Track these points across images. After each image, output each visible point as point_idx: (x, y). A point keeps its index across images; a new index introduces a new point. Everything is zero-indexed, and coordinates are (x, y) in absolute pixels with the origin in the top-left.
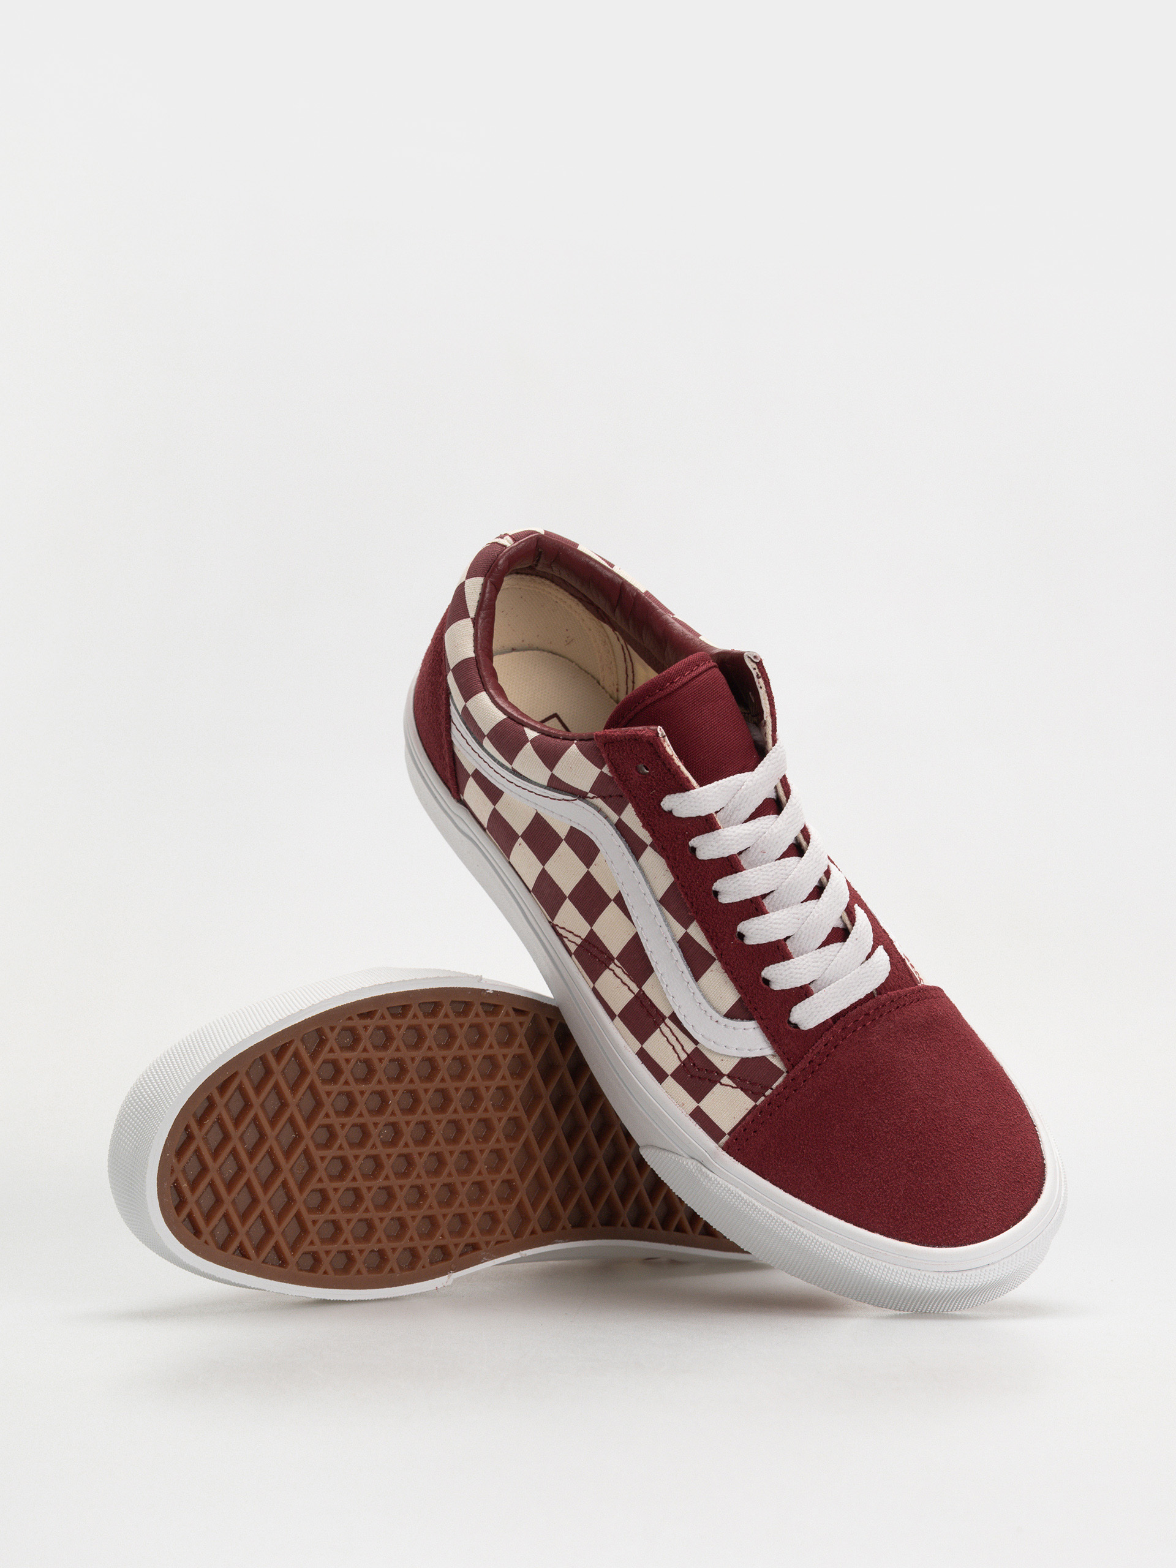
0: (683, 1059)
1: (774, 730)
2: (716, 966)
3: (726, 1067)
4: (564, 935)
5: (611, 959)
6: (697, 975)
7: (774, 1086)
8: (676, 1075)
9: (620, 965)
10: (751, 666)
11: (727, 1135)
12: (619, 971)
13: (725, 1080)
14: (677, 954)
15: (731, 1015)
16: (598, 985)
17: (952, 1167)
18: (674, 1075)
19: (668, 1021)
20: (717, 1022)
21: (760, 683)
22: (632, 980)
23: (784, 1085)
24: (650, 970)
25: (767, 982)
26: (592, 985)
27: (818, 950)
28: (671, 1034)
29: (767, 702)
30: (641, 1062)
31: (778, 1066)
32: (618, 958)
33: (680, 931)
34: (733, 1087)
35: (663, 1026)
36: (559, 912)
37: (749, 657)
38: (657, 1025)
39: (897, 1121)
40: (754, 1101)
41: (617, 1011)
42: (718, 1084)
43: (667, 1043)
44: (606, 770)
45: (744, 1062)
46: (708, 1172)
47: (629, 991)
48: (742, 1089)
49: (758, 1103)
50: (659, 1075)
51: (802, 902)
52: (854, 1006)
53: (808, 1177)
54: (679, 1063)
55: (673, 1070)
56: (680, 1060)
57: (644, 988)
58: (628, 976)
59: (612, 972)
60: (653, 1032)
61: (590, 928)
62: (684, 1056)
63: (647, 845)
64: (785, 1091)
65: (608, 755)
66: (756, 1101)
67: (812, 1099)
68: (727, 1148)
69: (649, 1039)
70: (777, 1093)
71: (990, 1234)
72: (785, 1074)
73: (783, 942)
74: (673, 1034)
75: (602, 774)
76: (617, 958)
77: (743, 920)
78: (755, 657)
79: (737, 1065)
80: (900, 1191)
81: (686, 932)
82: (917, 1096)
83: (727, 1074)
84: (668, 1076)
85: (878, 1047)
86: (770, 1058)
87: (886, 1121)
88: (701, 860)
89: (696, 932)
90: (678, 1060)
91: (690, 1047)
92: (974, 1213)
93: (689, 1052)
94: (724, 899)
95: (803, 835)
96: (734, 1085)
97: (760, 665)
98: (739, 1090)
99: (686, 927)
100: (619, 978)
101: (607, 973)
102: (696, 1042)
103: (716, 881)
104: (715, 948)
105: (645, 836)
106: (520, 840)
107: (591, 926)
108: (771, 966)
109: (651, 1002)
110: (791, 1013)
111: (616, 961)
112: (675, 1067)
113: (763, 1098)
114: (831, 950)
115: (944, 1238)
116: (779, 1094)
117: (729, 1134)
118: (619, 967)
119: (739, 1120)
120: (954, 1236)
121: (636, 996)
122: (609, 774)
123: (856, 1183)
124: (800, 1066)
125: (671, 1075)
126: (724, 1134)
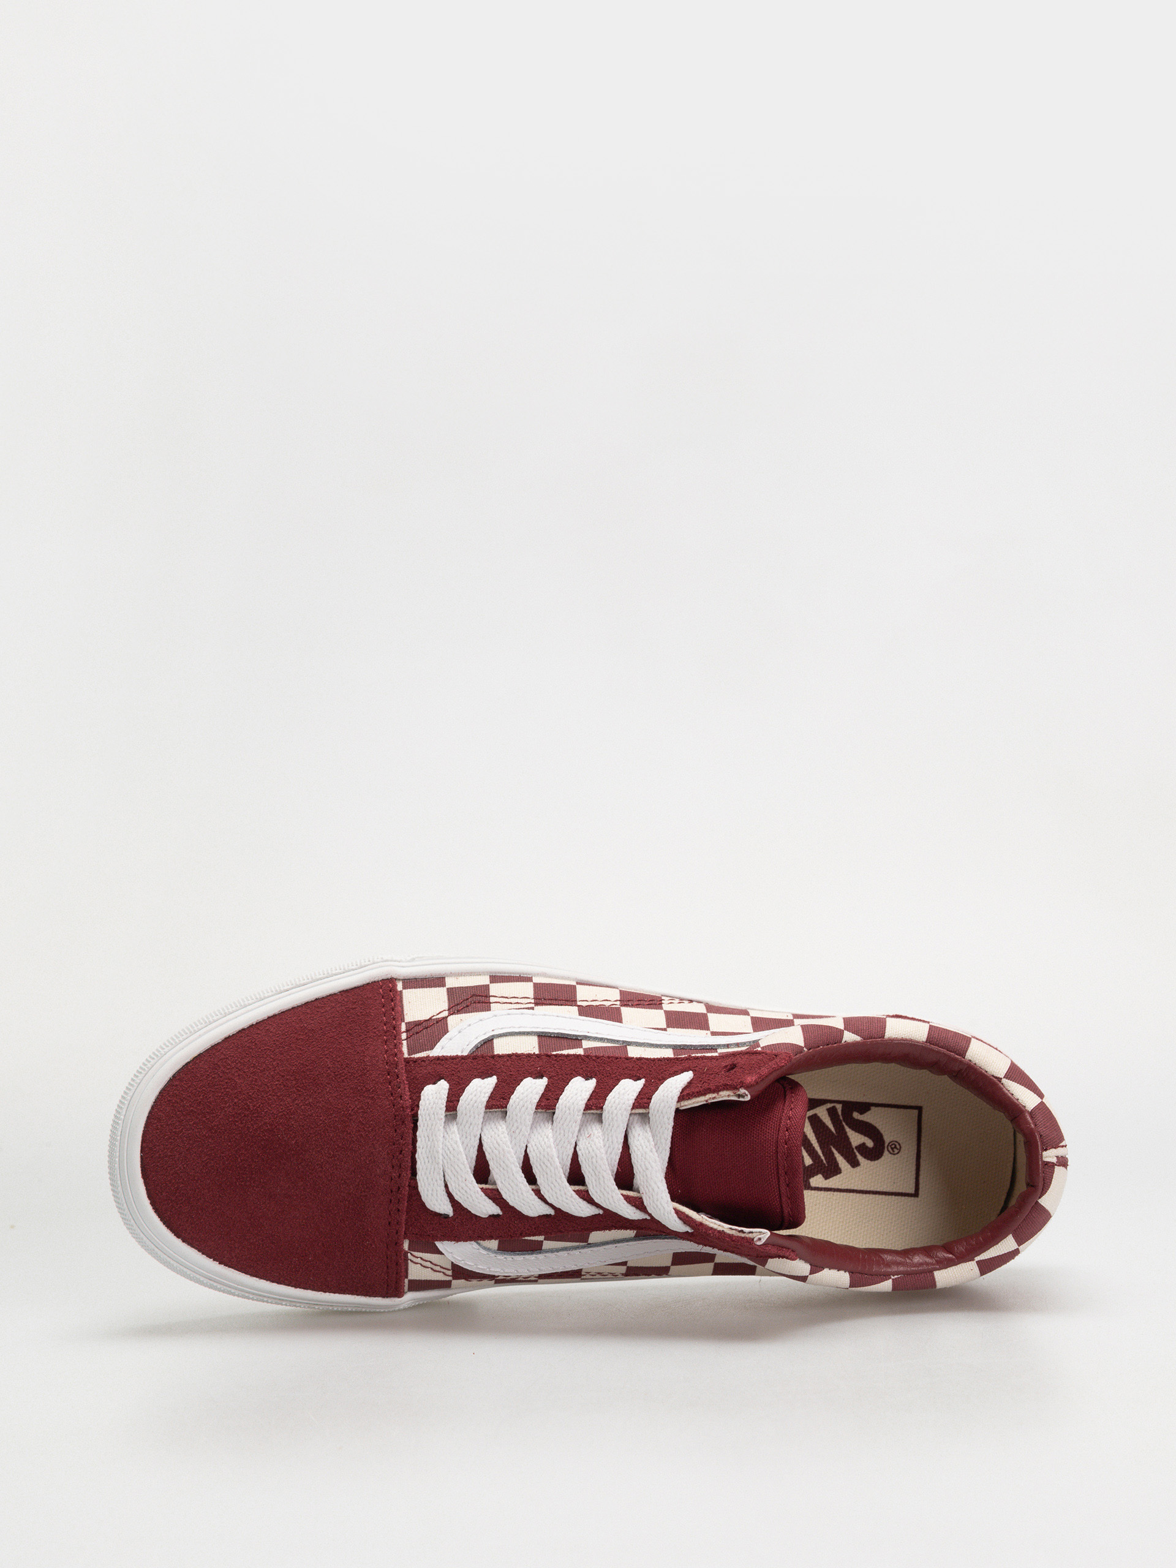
16: (615, 990)
18: (486, 987)
19: (533, 1005)
20: (492, 1030)
22: (590, 1004)
23: (399, 1052)
24: (584, 1015)
25: (485, 1076)
27: (479, 1136)
28: (519, 1002)
30: (521, 973)
31: (417, 1053)
33: (587, 1042)
34: (434, 1016)
35: (533, 1001)
40: (408, 1022)
42: (446, 1008)
48: (425, 1021)
49: (403, 1025)
51: (527, 1146)
72: (405, 1054)
76: (619, 1007)
77: (548, 1084)
79: (447, 1027)
80: (239, 1079)
81: (582, 1047)
83: (448, 1017)
84: (490, 983)
86: (428, 1050)
88: (623, 1079)
89: (576, 1052)
90: (494, 995)
91: (496, 1007)
92: (175, 1128)
93: (492, 1004)
98: (428, 1019)
99: (585, 1049)
100: (604, 1000)
101: (616, 998)
103: (596, 1082)
107: (665, 1011)
108: (494, 1085)
109: (560, 1005)
110: (447, 1084)
114: (472, 1150)
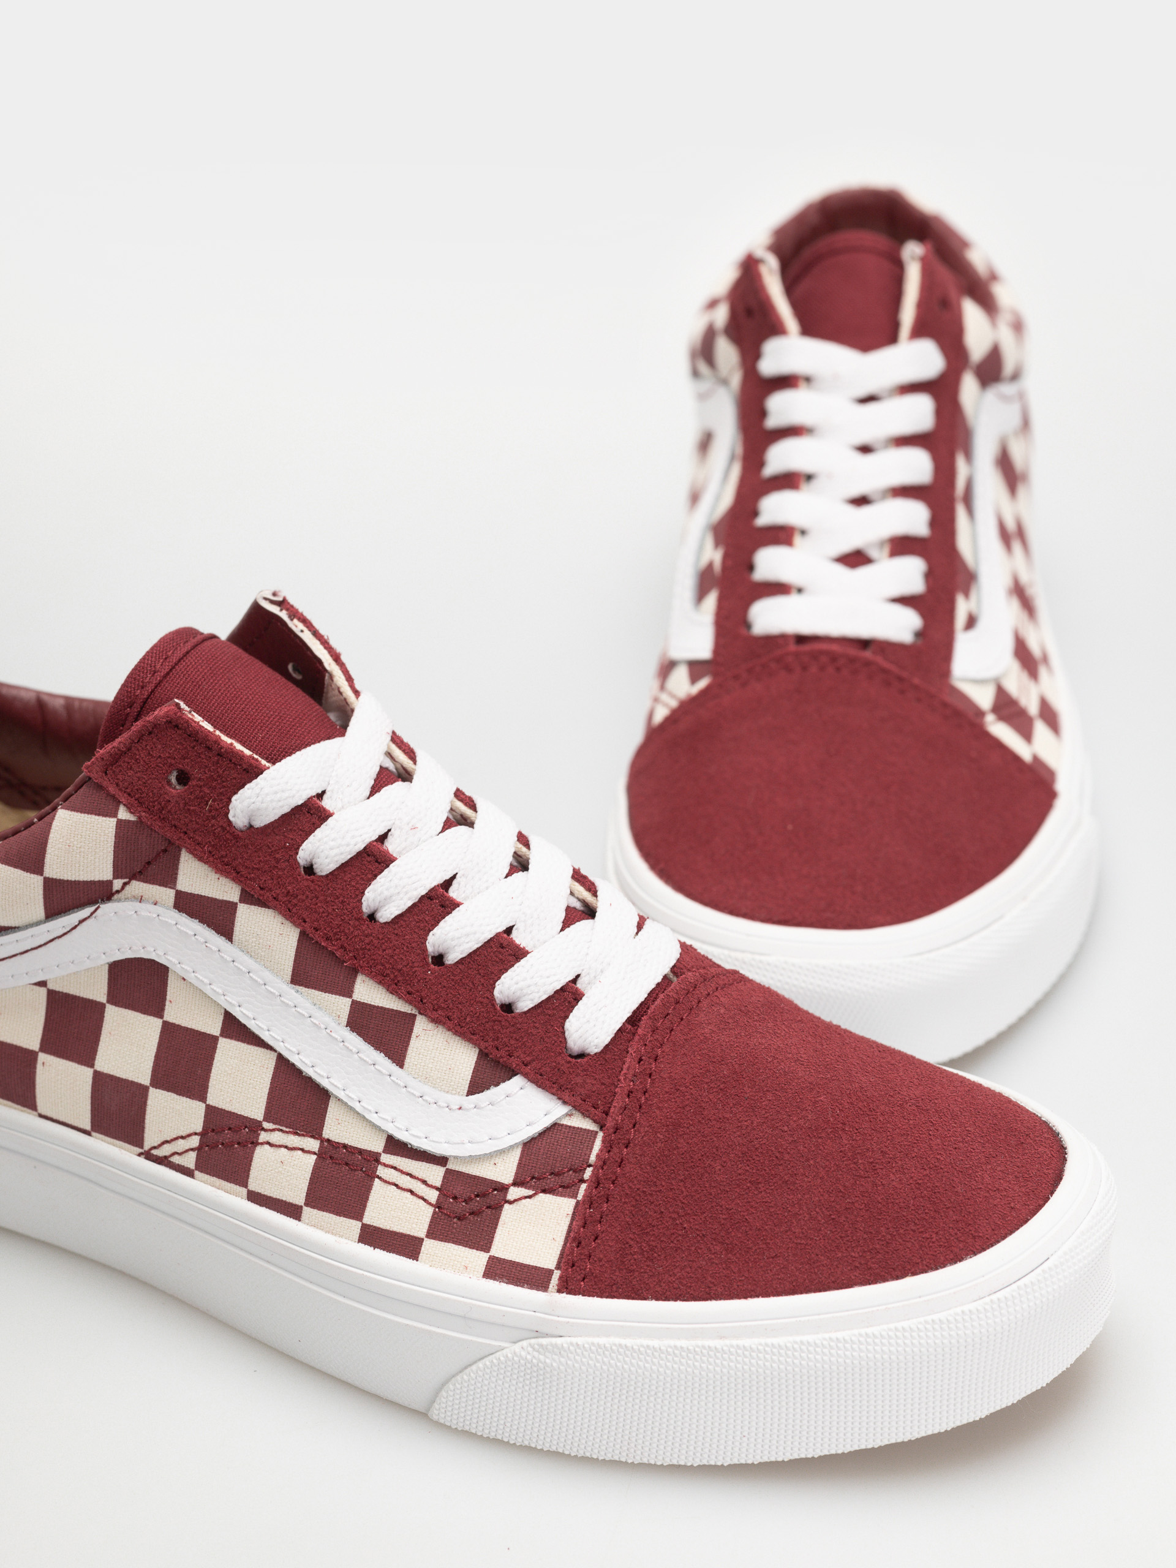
0: (433, 1201)
1: (349, 679)
2: (422, 1027)
3: (504, 1171)
4: (167, 1154)
5: (255, 1127)
6: (398, 1057)
7: (593, 1158)
8: (435, 1232)
9: (274, 1127)
10: (274, 609)
11: (555, 1271)
12: (277, 1137)
13: (514, 1193)
14: (355, 1041)
15: (476, 1086)
16: (254, 1184)
17: (916, 1150)
18: (432, 1234)
19: (386, 1158)
20: (460, 1108)
21: (296, 626)
22: (303, 1135)
23: (608, 1146)
24: (323, 1096)
25: (508, 1008)
26: (244, 1191)
27: (560, 935)
28: (400, 1173)
29: (321, 647)
30: (372, 1248)
31: (584, 1127)
32: (268, 1117)
33: (343, 1005)
34: (530, 1197)
35: (381, 1171)
36: (147, 1121)
37: (266, 599)
38: (372, 1176)
39: (801, 1122)
40: (572, 1197)
41: (299, 1198)
42: (506, 1206)
43: (399, 1191)
44: (123, 814)
45: (529, 1145)
46: (554, 1340)
47: (306, 1155)
48: (544, 1191)
49: (580, 1197)
50: (408, 1246)
51: (505, 880)
52: (653, 995)
53: (710, 1259)
54: (431, 1210)
55: (426, 1226)
56: (430, 1204)
57: (327, 1133)
58: (296, 1134)
59: (267, 1147)
60: (369, 1189)
61: (204, 1105)
62: (433, 1196)
63: (237, 903)
64: (611, 1153)
65: (117, 785)
66: (574, 1196)
67: (659, 1145)
68: (565, 1287)
69: (369, 1204)
70: (602, 1163)
71: (1027, 1215)
72: (600, 1135)
73: (505, 935)
74: (402, 1172)
75: (120, 824)
76: (265, 1119)
77: (430, 931)
78: (274, 594)
79: (521, 1159)
81: (353, 1001)
82: (811, 1083)
83: (511, 1182)
84: (423, 1239)
85: (718, 1040)
86: (567, 1122)
87: (786, 1128)
88: (327, 876)
89: (368, 991)
90: (428, 1206)
91: (435, 1174)
93: (438, 1184)
94: (386, 915)
95: (461, 800)
96: (531, 1192)
97: (283, 604)
98: (541, 1194)
99: (347, 992)
100: (280, 1146)
101: (261, 1155)
102: (441, 1161)
103: (363, 893)
104: (407, 996)
105: (225, 890)
106: (42, 1057)
107: (205, 1102)
108: (502, 977)
109: (345, 1146)
110: (566, 1034)
111: (266, 1125)
112: (428, 1220)
113: (584, 1186)
114: (579, 931)
115: (961, 1245)
116: (604, 1163)
117: (558, 1267)
118: (273, 1130)
119: (563, 1238)
120: (974, 1237)
121: (321, 1155)
122: (132, 818)
123: (786, 1232)
124: (617, 1104)
125: (427, 1236)
126: (550, 1272)
